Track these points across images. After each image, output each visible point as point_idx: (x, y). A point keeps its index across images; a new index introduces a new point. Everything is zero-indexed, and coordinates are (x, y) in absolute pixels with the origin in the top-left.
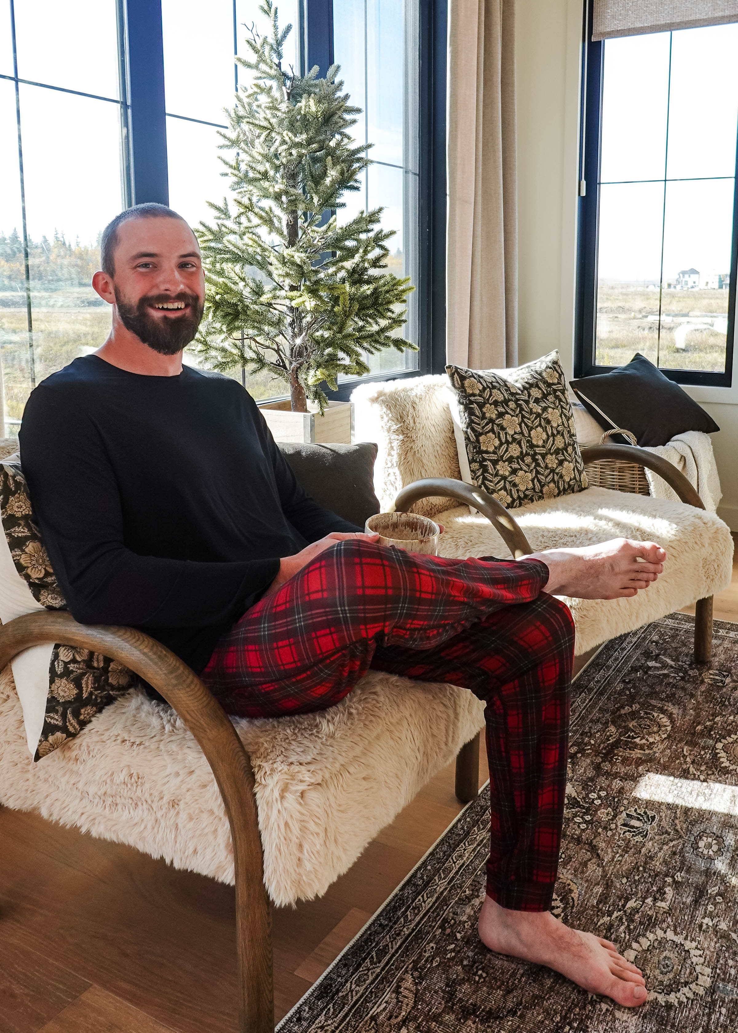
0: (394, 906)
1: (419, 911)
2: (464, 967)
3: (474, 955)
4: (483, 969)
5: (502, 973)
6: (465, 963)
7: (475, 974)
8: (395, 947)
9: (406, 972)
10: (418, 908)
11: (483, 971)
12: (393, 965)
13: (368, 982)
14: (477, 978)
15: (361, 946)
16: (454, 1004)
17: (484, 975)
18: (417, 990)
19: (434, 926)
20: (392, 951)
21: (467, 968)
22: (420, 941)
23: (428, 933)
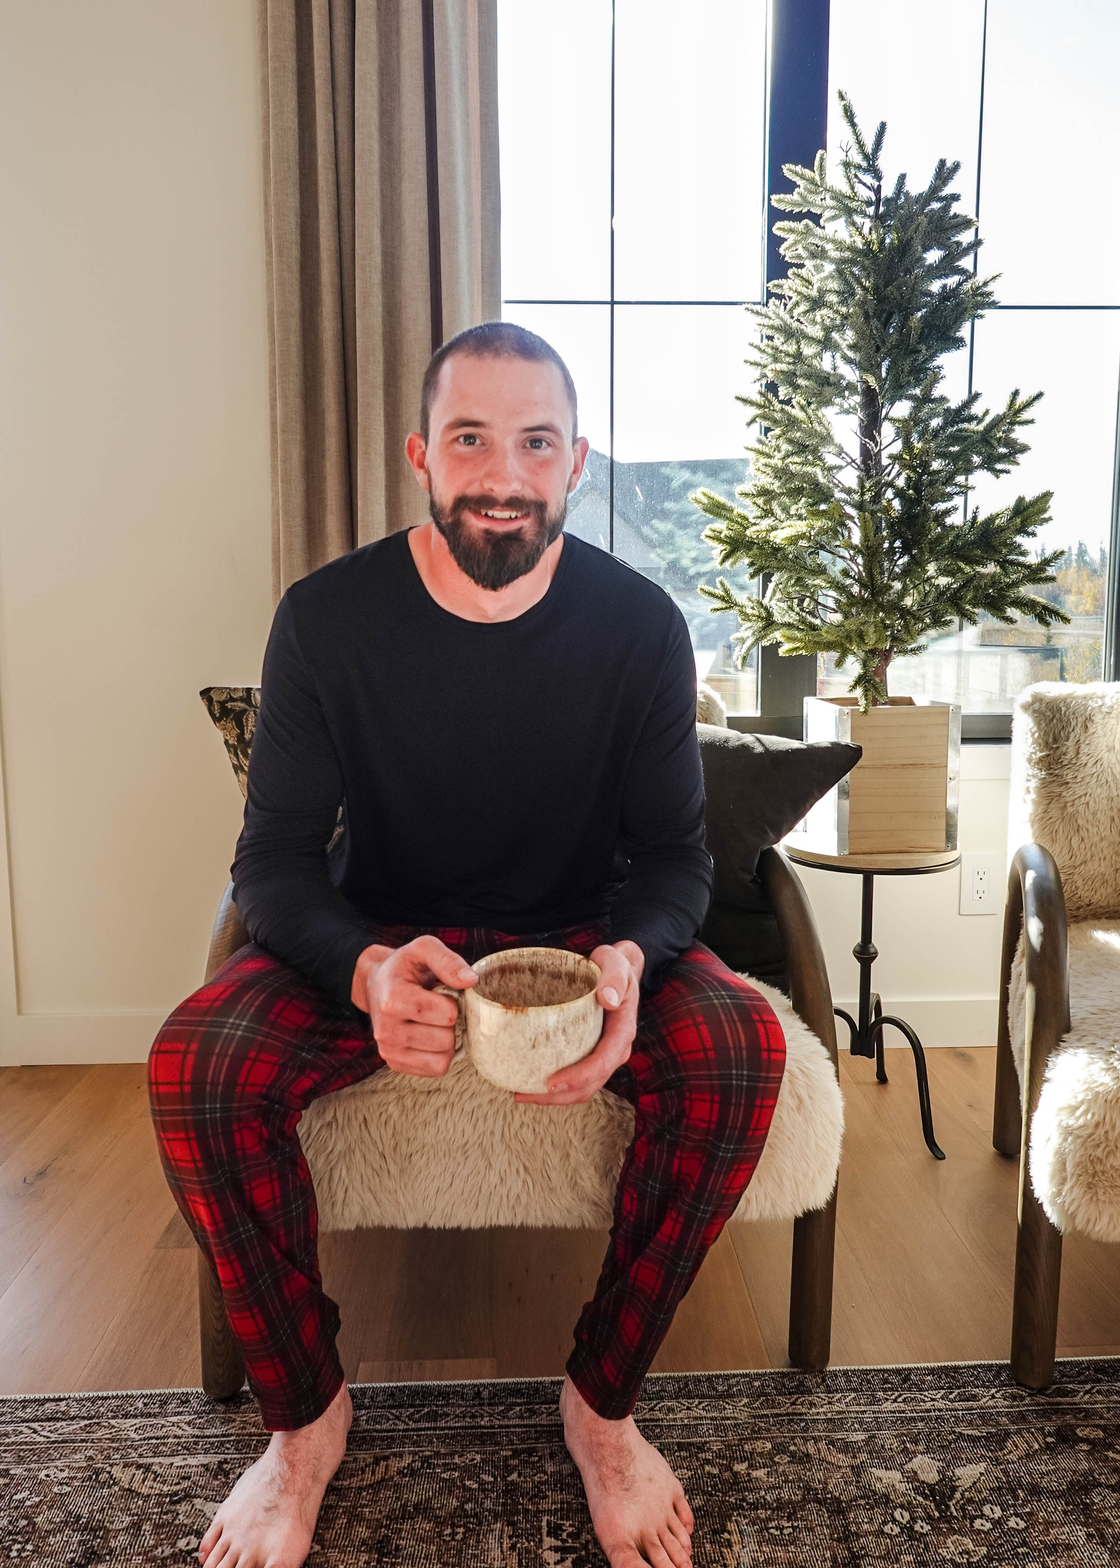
0: (520, 1390)
1: (529, 1417)
2: (461, 1507)
3: (489, 1511)
4: (468, 1530)
5: (475, 1556)
6: (468, 1506)
7: (453, 1526)
8: (452, 1424)
9: (415, 1453)
10: (533, 1412)
11: (464, 1533)
12: (418, 1436)
13: (378, 1427)
14: (448, 1531)
15: (431, 1394)
16: (387, 1527)
17: (459, 1537)
18: (392, 1478)
19: (513, 1444)
20: (442, 1424)
21: (459, 1511)
22: (477, 1442)
23: (496, 1444)
